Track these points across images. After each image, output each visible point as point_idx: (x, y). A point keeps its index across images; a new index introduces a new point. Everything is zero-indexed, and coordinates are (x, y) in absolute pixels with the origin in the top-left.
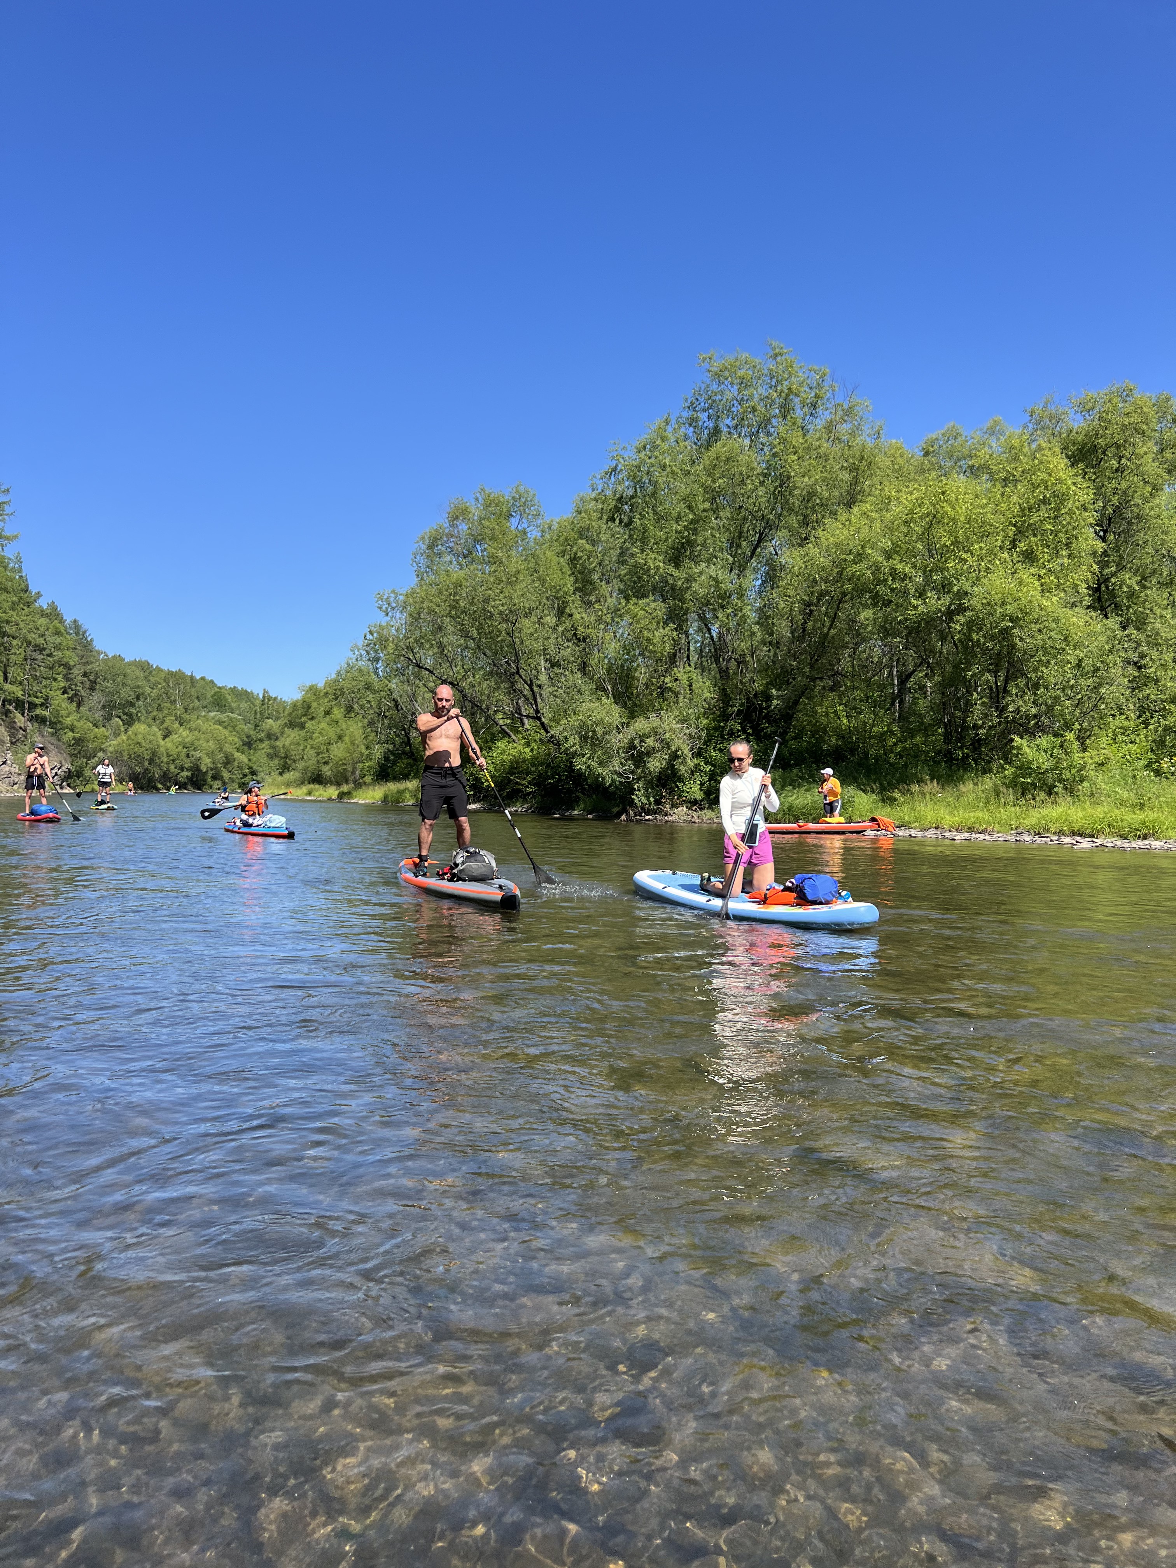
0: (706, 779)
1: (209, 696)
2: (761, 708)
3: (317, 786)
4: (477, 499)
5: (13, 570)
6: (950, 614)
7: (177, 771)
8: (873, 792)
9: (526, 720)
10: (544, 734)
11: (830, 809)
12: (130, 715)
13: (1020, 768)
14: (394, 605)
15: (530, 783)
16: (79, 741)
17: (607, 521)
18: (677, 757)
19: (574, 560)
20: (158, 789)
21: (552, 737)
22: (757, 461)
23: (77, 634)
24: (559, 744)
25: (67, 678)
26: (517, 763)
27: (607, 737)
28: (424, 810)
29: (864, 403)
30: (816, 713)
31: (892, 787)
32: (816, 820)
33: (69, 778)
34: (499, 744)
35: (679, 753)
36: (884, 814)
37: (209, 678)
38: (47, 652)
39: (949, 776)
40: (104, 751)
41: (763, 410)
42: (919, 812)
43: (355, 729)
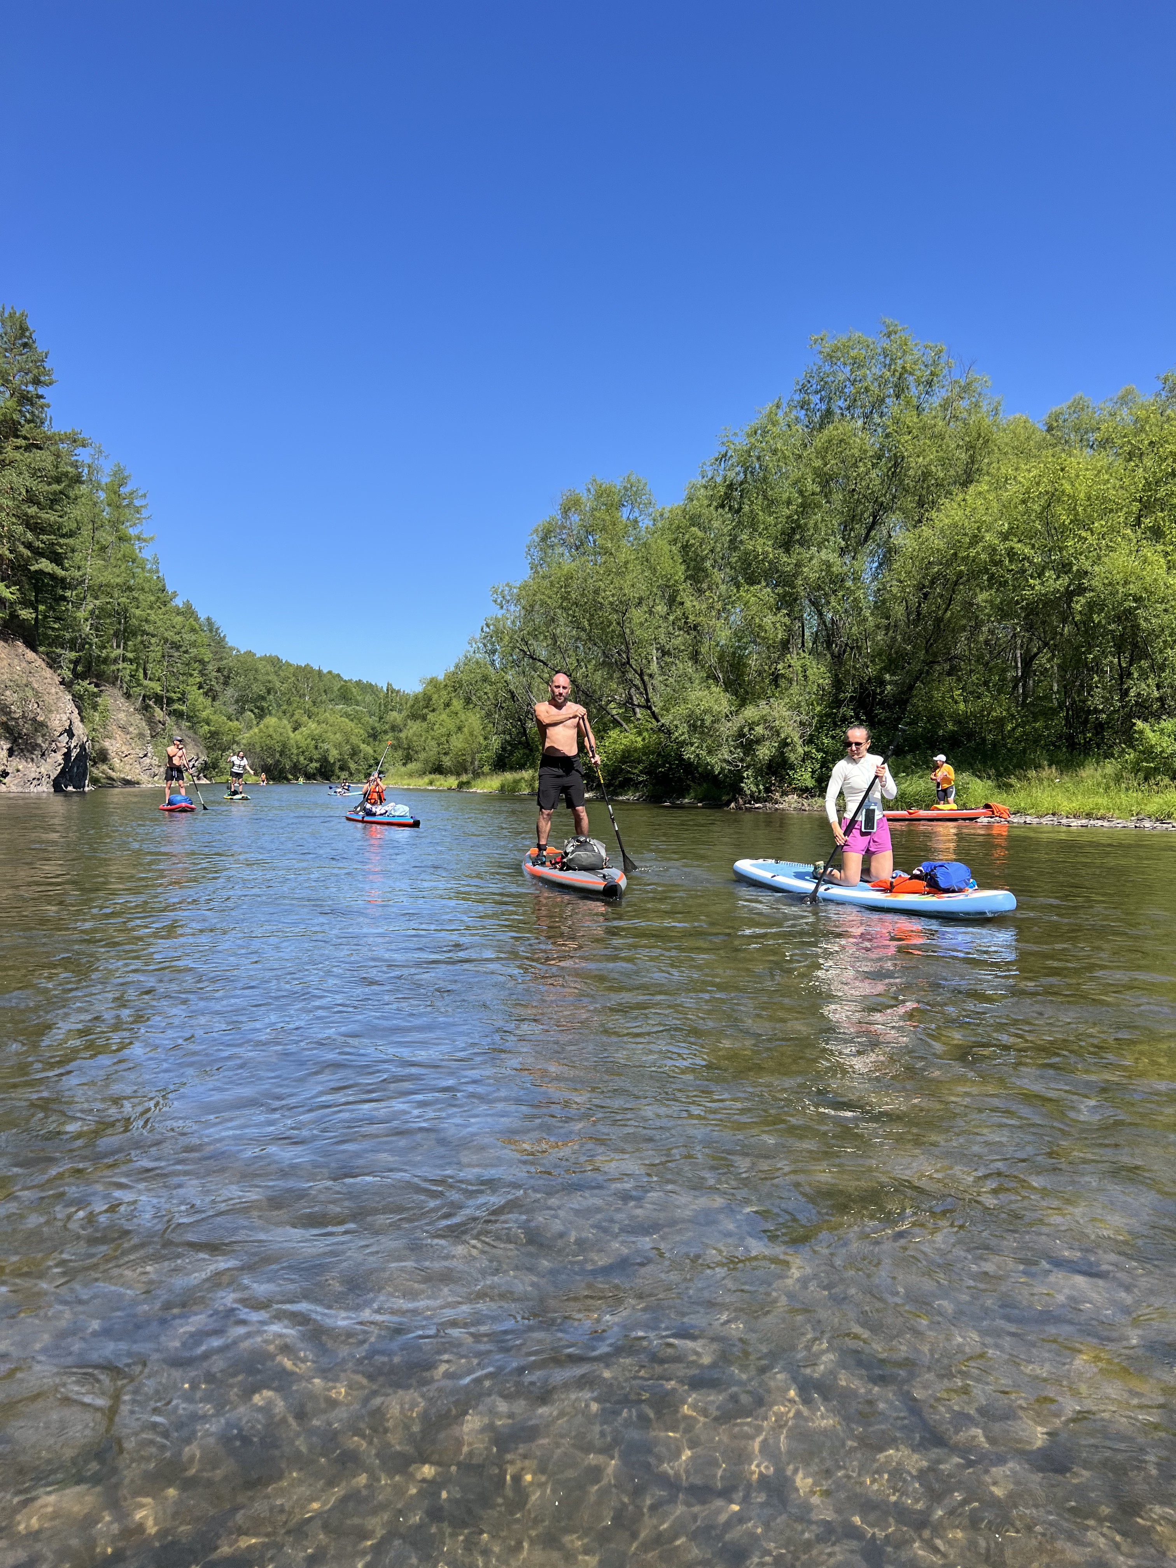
0: (818, 766)
1: (336, 689)
2: (875, 694)
3: (438, 776)
4: (589, 490)
5: (150, 571)
6: (1069, 595)
7: (306, 762)
8: (989, 778)
9: (638, 710)
10: (655, 723)
11: (943, 795)
12: (262, 709)
13: (1143, 752)
14: (508, 598)
15: (641, 772)
16: (214, 734)
17: (716, 508)
18: (787, 745)
19: (685, 547)
20: (288, 780)
21: (663, 725)
22: (872, 442)
23: (211, 631)
24: (669, 733)
25: (202, 673)
26: (629, 751)
27: (716, 725)
28: (542, 799)
29: (982, 379)
30: (932, 697)
31: (1008, 773)
32: (928, 807)
33: (206, 769)
34: (611, 733)
35: (789, 740)
36: (1000, 801)
37: (335, 672)
38: (184, 649)
39: (1068, 761)
40: (238, 744)
41: (877, 391)
42: (1036, 798)
43: (474, 720)
